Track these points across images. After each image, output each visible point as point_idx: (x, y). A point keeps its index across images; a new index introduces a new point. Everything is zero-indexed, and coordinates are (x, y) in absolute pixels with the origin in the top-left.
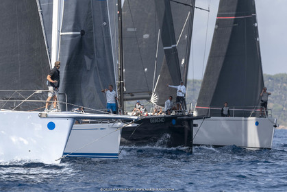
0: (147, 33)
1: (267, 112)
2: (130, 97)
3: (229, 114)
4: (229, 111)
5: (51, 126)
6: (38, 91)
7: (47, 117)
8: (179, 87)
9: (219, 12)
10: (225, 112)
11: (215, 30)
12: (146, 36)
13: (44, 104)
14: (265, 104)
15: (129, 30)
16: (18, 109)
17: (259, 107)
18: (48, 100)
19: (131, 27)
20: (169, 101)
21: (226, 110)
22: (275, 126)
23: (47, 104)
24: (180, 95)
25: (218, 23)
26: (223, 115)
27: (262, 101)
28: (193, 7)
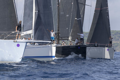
0: (68, 14)
1: (112, 46)
2: (61, 39)
3: (98, 46)
4: (97, 45)
5: (18, 45)
6: (13, 32)
7: (16, 42)
8: (81, 35)
9: (96, 7)
10: (96, 45)
11: (94, 13)
12: (67, 16)
13: (15, 37)
14: (111, 42)
15: (61, 13)
16: (5, 39)
17: (109, 43)
18: (17, 36)
19: (62, 12)
20: (77, 40)
21: (96, 44)
22: (115, 51)
23: (16, 37)
24: (82, 37)
25: (95, 11)
26: (95, 47)
27: (110, 41)
28: (85, 5)
